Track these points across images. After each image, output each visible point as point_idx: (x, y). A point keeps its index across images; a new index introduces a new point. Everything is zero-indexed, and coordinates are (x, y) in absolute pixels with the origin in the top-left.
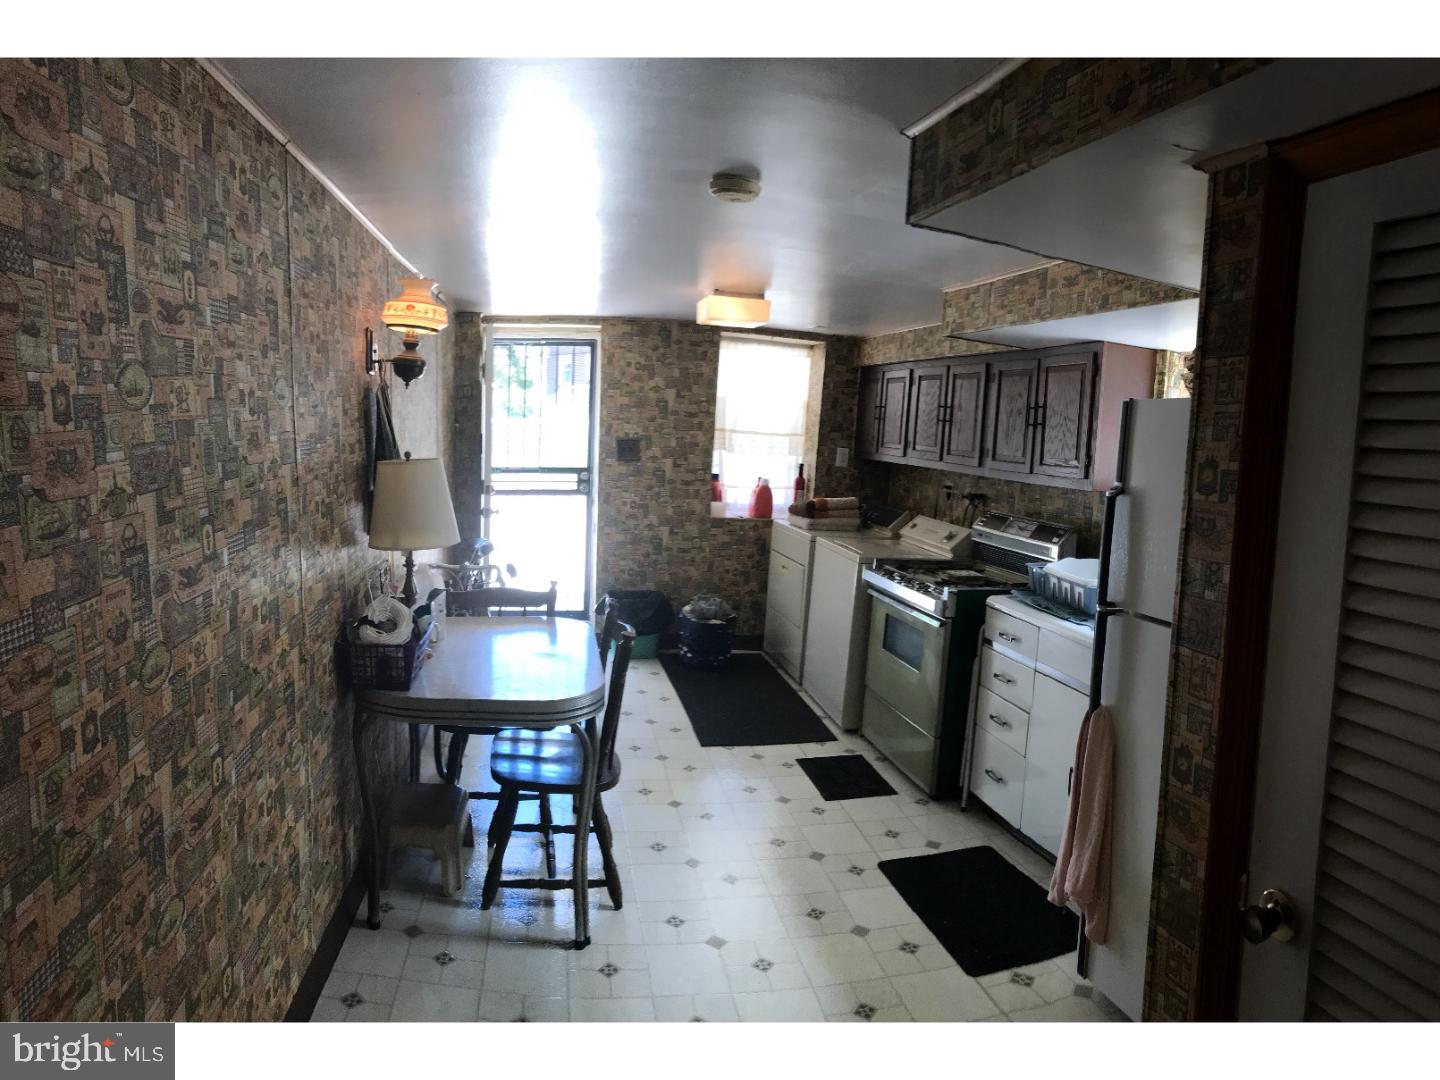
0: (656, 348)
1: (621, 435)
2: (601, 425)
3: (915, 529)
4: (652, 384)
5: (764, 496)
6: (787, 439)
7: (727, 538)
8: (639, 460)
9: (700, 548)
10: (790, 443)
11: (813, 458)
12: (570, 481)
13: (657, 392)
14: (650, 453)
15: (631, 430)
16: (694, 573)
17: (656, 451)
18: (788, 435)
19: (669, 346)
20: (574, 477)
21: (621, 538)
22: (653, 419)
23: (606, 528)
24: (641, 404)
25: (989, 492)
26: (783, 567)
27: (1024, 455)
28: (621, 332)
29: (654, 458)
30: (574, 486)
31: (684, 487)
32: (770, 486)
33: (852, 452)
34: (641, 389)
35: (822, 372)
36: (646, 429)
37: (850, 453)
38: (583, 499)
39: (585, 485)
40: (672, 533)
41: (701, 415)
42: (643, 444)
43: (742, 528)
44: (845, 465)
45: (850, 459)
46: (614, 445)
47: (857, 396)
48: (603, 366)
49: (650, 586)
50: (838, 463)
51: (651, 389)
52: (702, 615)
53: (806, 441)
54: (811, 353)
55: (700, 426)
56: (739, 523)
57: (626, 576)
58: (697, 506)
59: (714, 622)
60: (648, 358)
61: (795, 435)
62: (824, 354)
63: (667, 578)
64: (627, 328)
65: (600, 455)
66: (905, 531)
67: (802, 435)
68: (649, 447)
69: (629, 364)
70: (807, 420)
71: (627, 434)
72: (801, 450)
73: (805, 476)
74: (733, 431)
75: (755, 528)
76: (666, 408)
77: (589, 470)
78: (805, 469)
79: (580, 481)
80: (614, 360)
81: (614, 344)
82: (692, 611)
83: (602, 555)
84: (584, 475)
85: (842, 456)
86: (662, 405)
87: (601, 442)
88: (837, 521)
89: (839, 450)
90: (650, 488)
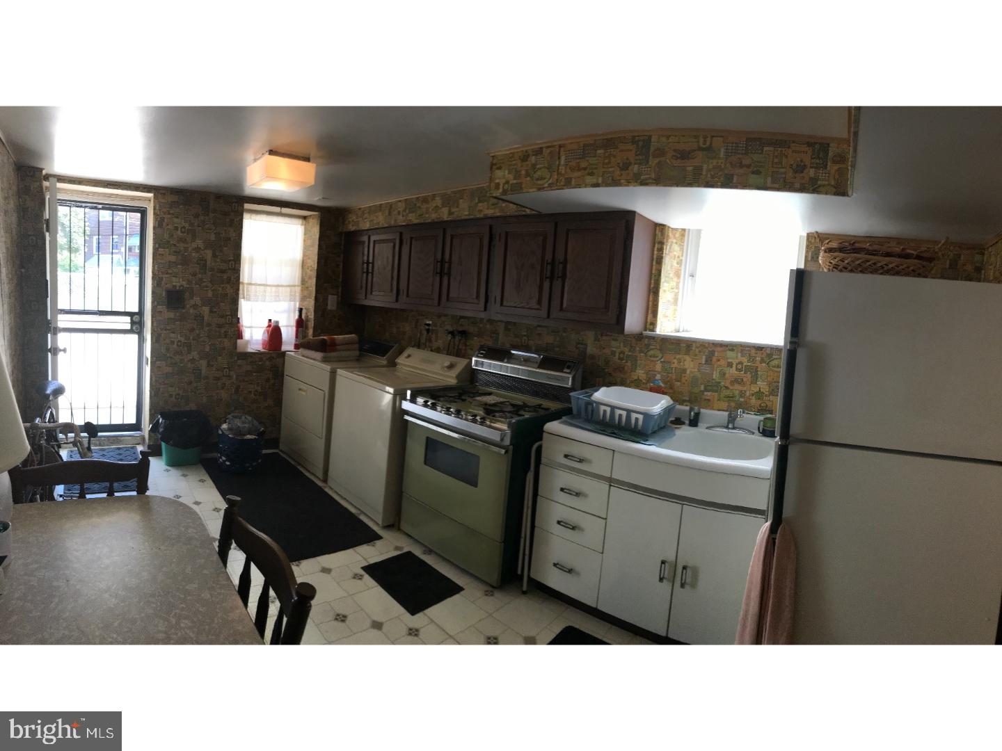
0: (197, 216)
1: (169, 286)
2: (153, 278)
3: (410, 359)
4: (194, 245)
5: (274, 332)
6: (288, 289)
7: (249, 368)
8: (183, 308)
9: (229, 377)
10: (291, 292)
11: (310, 304)
12: (125, 322)
13: (197, 252)
14: (192, 302)
15: (178, 283)
16: (224, 395)
17: (197, 300)
18: (289, 286)
19: (208, 215)
20: (128, 319)
21: (169, 370)
22: (194, 275)
23: (158, 362)
24: (185, 262)
25: (472, 329)
26: (300, 389)
27: (539, 302)
28: (170, 200)
29: (195, 306)
30: (128, 327)
31: (217, 329)
32: (280, 325)
33: (340, 298)
34: (186, 249)
35: (318, 236)
36: (189, 282)
37: (338, 299)
38: (135, 337)
39: (137, 326)
40: (209, 365)
41: (230, 271)
42: (187, 295)
43: (261, 360)
44: (334, 308)
45: (338, 304)
46: (164, 295)
47: (342, 255)
48: (154, 228)
49: (192, 406)
50: (330, 307)
51: (193, 249)
52: (239, 432)
53: (302, 290)
54: (304, 222)
55: (229, 280)
56: (260, 356)
57: (173, 399)
58: (227, 343)
59: (249, 437)
60: (191, 224)
61: (294, 286)
62: (319, 221)
63: (205, 400)
64: (175, 198)
65: (153, 302)
66: (401, 360)
67: (298, 286)
68: (192, 298)
69: (176, 228)
70: (302, 274)
71: (175, 286)
72: (298, 298)
73: (303, 317)
74: (250, 284)
75: (271, 359)
76: (205, 265)
77: (141, 313)
78: (304, 311)
79: (133, 323)
80: (164, 224)
81: (165, 210)
82: (230, 429)
83: (154, 384)
84: (136, 318)
85: (332, 302)
86: (202, 262)
87: (153, 293)
88: (344, 354)
89: (330, 297)
90: (192, 330)
